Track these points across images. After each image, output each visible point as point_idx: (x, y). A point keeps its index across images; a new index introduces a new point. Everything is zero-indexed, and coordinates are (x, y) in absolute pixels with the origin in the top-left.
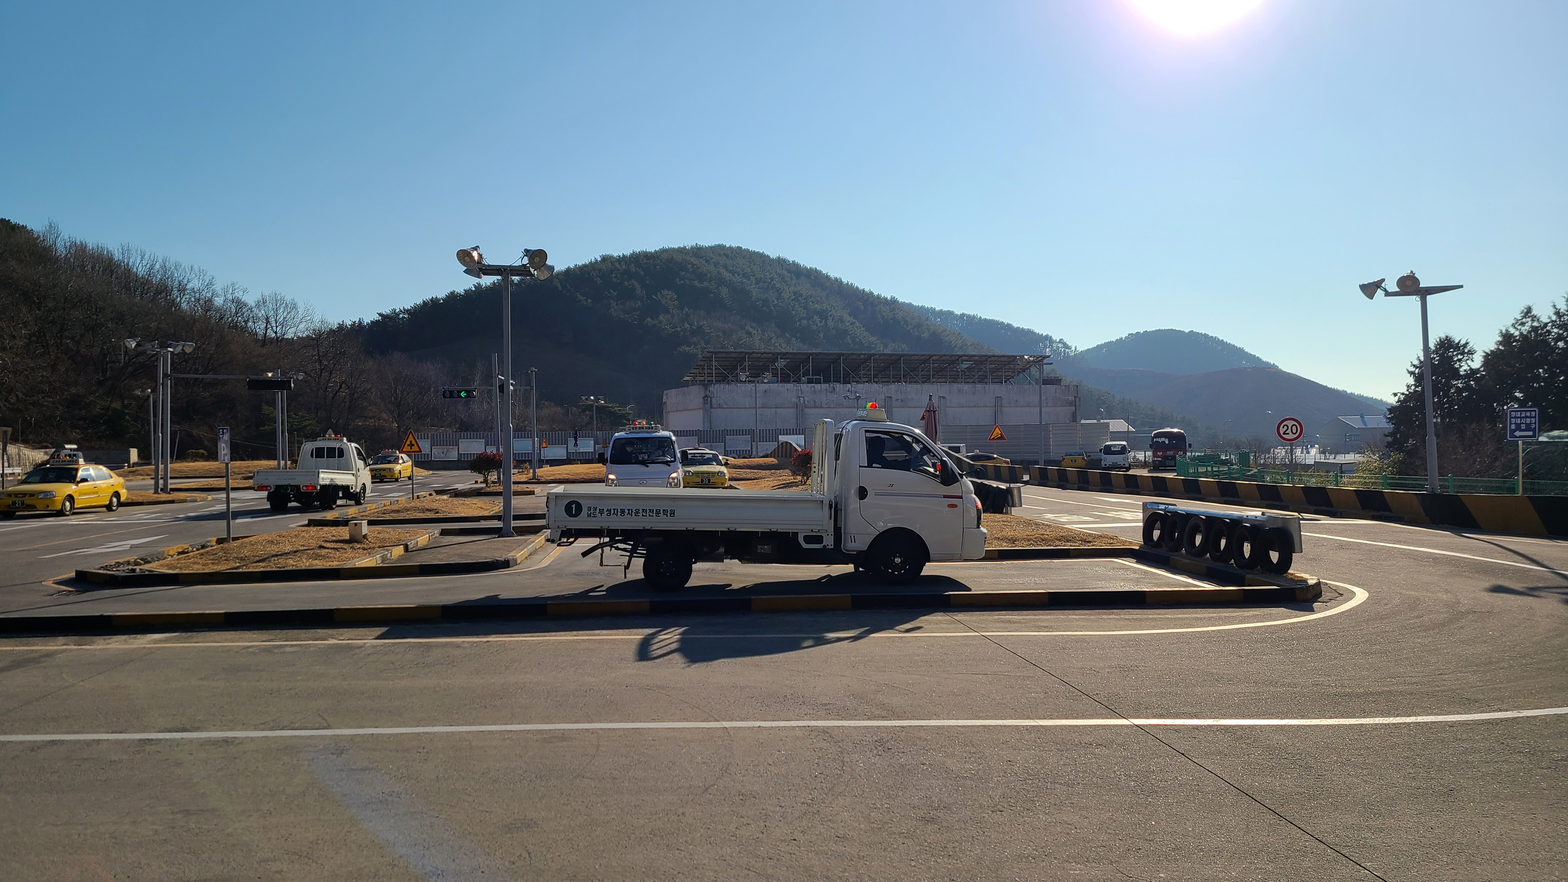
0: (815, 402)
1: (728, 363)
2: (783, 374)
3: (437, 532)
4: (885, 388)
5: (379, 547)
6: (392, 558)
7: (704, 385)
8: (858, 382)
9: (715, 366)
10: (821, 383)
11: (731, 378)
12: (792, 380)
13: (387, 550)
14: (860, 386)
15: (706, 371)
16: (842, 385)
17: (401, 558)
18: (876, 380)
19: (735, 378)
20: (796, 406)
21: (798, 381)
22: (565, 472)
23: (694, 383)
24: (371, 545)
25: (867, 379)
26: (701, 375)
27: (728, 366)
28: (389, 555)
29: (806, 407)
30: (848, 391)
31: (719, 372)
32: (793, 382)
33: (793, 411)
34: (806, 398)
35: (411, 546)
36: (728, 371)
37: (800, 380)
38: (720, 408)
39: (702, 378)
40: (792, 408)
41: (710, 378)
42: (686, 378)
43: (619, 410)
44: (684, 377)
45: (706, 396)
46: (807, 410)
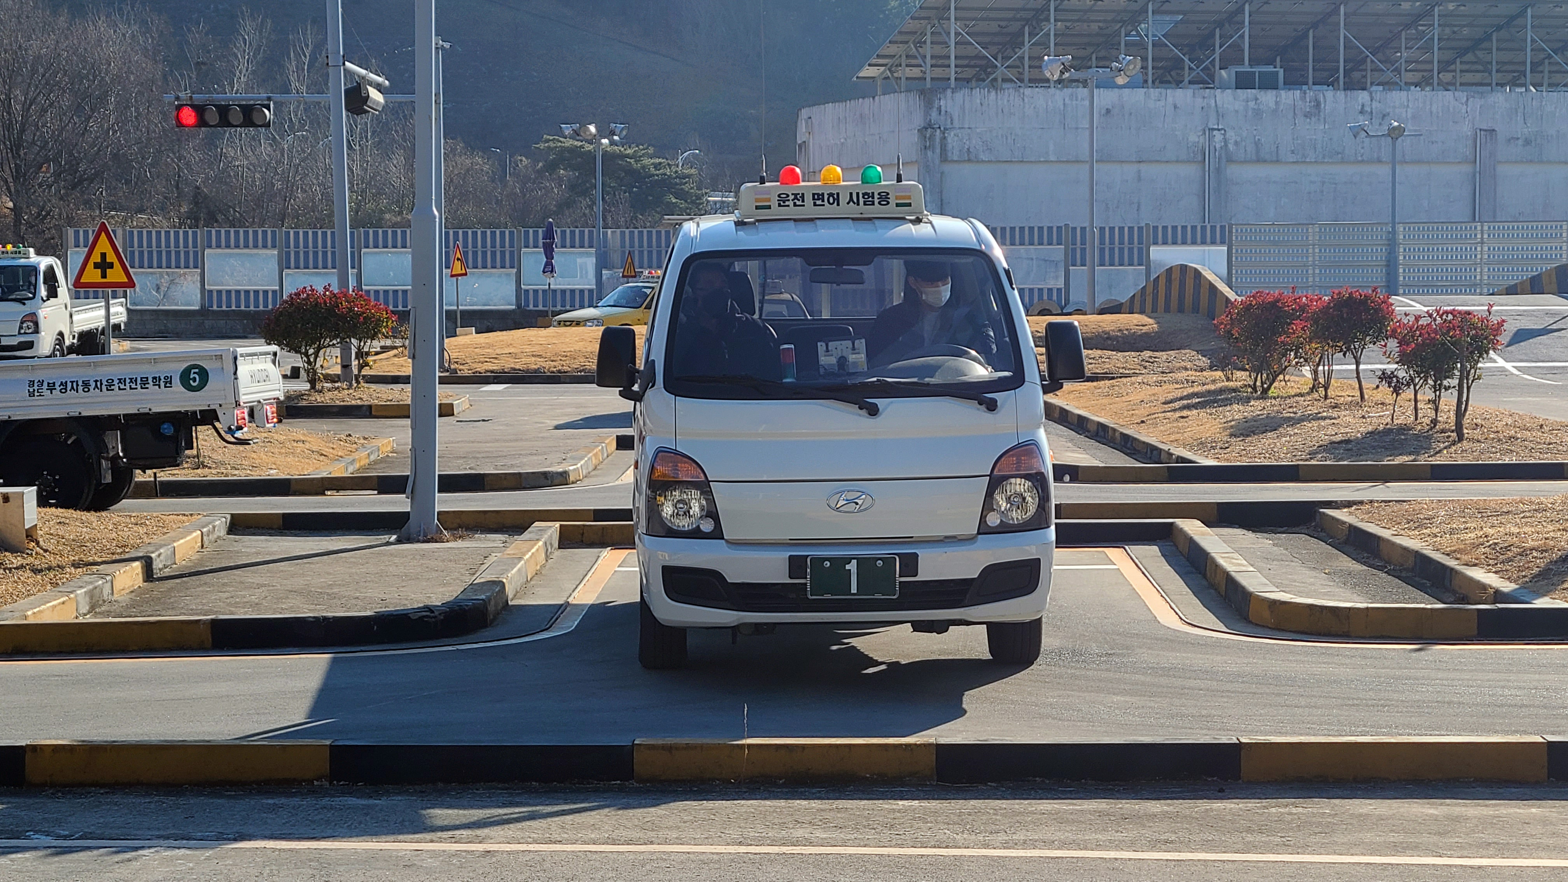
0: (1257, 144)
1: (994, 27)
2: (1161, 59)
3: (221, 524)
4: (1476, 103)
5: (76, 565)
6: (116, 597)
7: (922, 92)
8: (1388, 85)
9: (957, 34)
10: (1275, 88)
11: (1001, 71)
12: (1186, 80)
13: (102, 576)
14: (1397, 97)
15: (928, 50)
16: (1341, 94)
17: (138, 598)
18: (1447, 77)
19: (1015, 70)
20: (1200, 158)
21: (1206, 81)
22: (528, 349)
23: (890, 85)
24: (54, 561)
25: (1419, 75)
26: (914, 62)
27: (995, 34)
28: (107, 590)
29: (1230, 160)
30: (1362, 112)
31: (969, 51)
32: (1190, 82)
33: (1191, 171)
34: (1230, 134)
35: (157, 565)
36: (994, 49)
37: (1212, 77)
38: (969, 160)
39: (916, 72)
40: (1188, 161)
41: (939, 72)
42: (868, 72)
43: (657, 166)
44: (861, 68)
45: (929, 126)
46: (1233, 171)
